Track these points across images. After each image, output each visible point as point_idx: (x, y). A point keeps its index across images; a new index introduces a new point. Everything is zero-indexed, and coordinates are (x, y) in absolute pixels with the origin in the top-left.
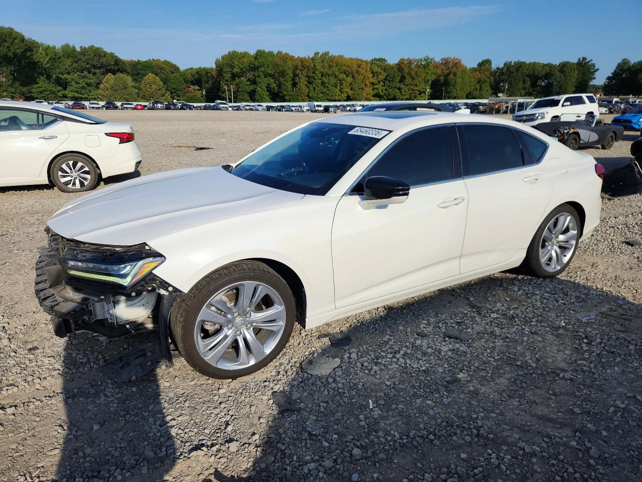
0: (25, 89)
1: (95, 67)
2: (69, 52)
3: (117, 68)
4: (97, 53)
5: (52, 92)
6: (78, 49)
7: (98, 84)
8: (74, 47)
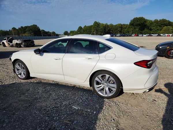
0: (141, 32)
1: (162, 25)
2: (156, 21)
3: (169, 24)
4: (164, 21)
5: (147, 32)
6: (159, 20)
7: (162, 29)
8: (158, 20)
